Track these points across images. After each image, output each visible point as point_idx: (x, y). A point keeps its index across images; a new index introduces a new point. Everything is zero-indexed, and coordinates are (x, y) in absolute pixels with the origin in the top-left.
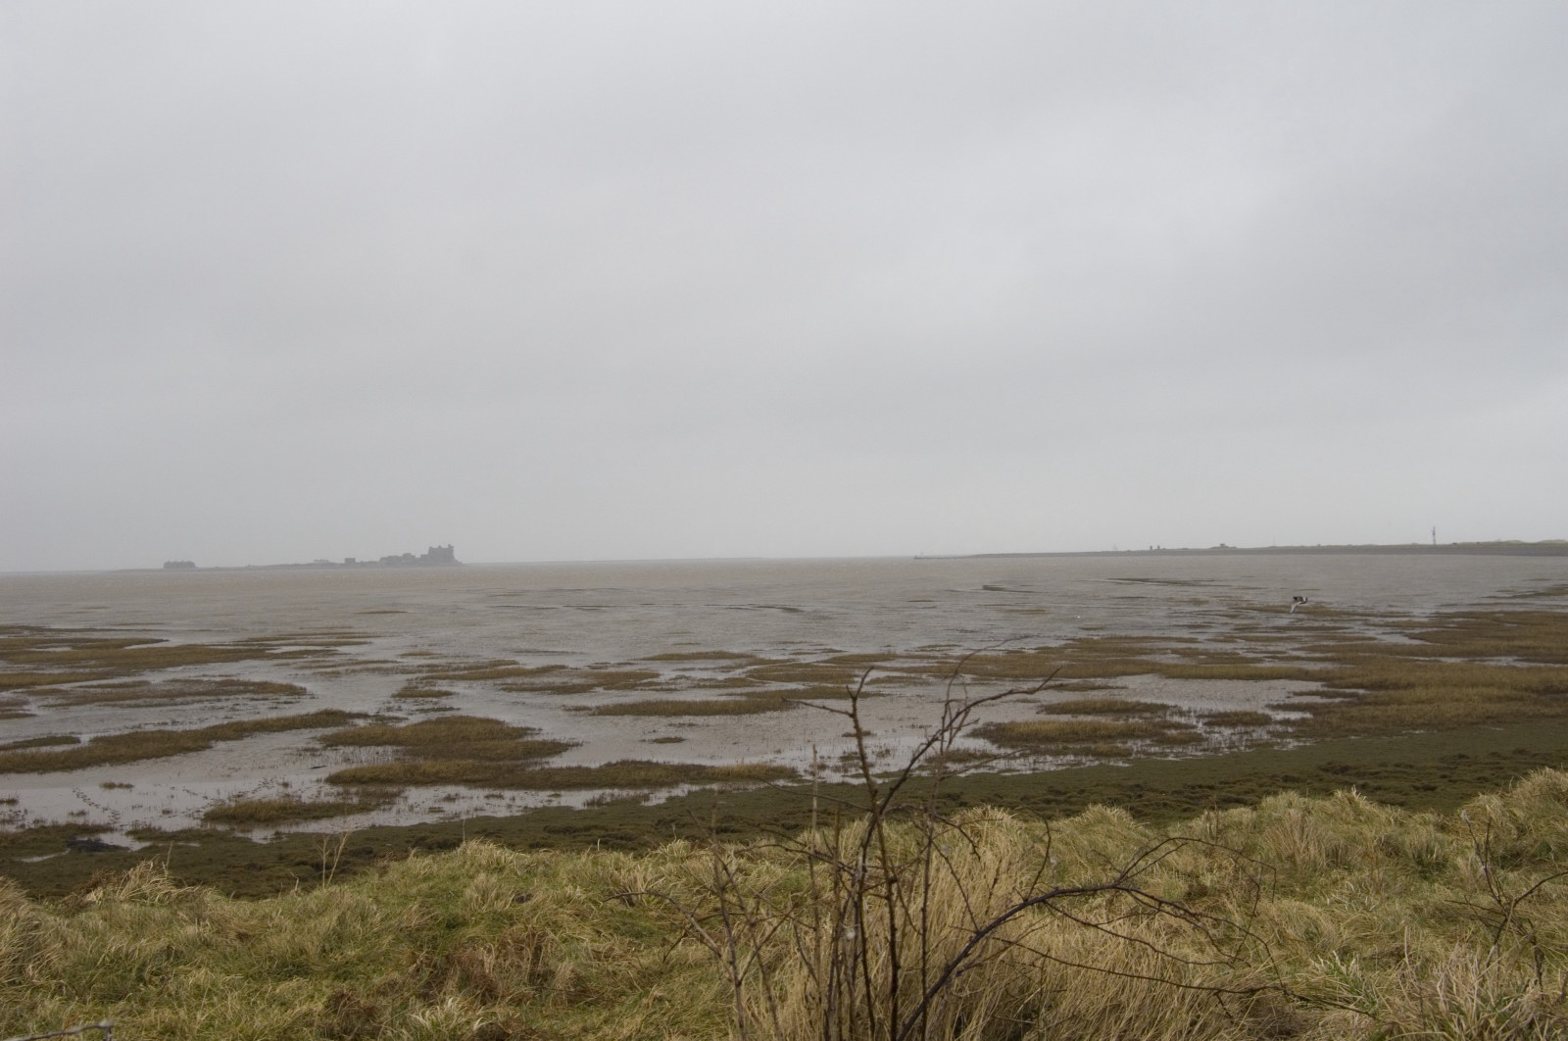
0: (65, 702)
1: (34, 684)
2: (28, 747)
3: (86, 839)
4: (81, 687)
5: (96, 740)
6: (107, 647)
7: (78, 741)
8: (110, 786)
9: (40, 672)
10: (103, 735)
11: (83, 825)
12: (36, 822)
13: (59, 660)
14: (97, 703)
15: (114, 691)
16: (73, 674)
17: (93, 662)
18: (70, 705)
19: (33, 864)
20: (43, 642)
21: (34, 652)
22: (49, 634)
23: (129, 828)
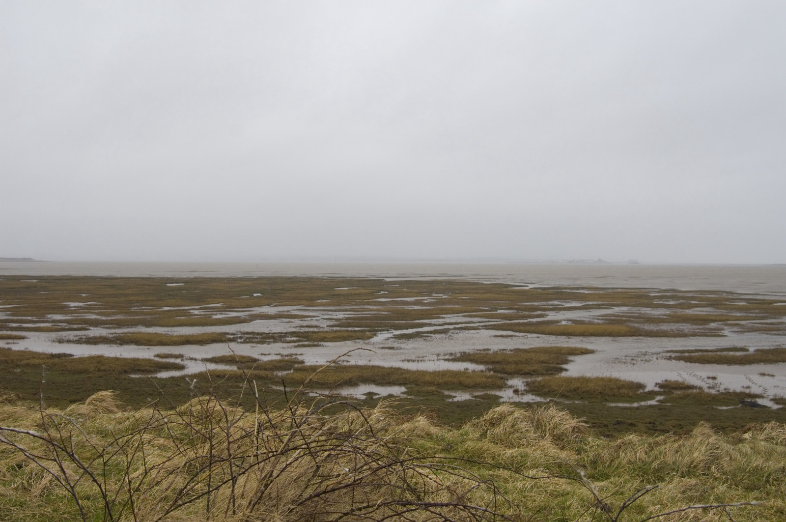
0: (742, 330)
1: (727, 320)
2: (723, 351)
3: (749, 400)
4: (751, 323)
5: (757, 351)
6: (765, 304)
7: (747, 350)
8: (763, 375)
9: (731, 314)
10: (760, 348)
11: (749, 393)
12: (725, 389)
13: (740, 309)
14: (758, 332)
15: (768, 326)
16: (746, 316)
17: (757, 311)
18: (744, 332)
19: (723, 410)
20: (732, 299)
21: (728, 304)
22: (735, 295)
23: (772, 397)
